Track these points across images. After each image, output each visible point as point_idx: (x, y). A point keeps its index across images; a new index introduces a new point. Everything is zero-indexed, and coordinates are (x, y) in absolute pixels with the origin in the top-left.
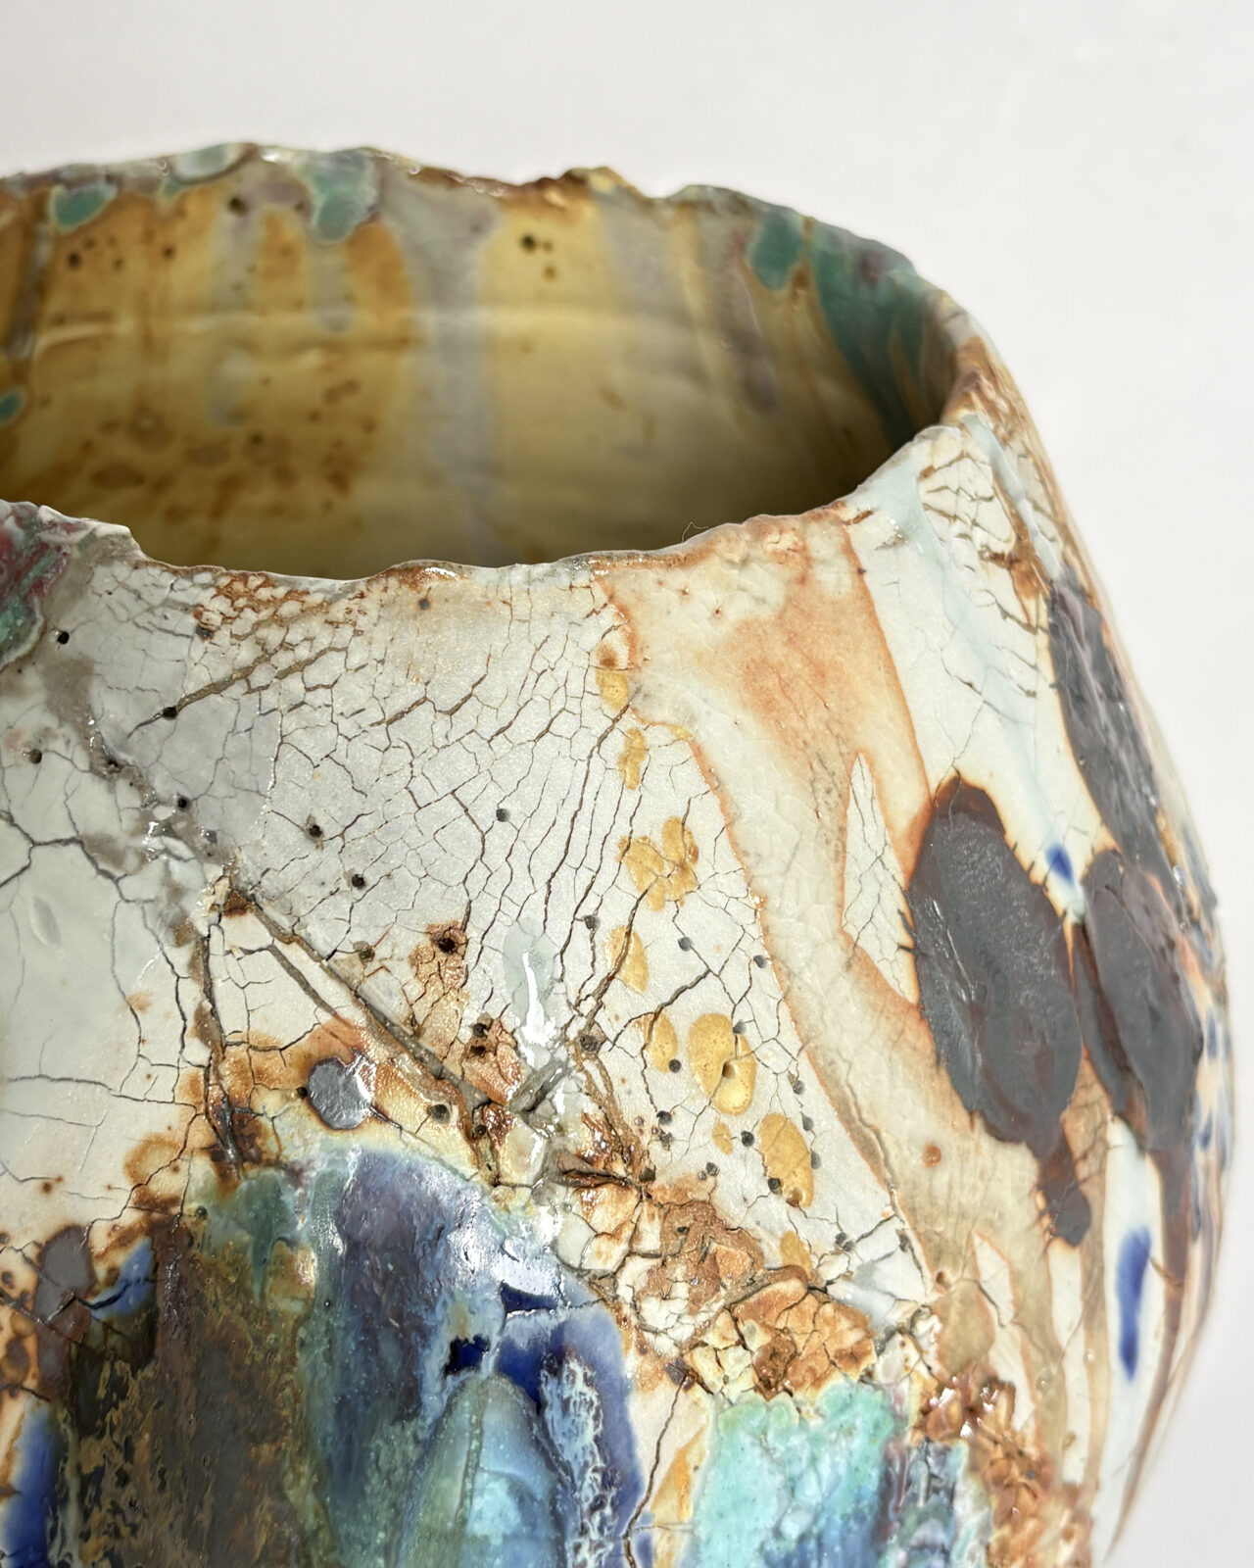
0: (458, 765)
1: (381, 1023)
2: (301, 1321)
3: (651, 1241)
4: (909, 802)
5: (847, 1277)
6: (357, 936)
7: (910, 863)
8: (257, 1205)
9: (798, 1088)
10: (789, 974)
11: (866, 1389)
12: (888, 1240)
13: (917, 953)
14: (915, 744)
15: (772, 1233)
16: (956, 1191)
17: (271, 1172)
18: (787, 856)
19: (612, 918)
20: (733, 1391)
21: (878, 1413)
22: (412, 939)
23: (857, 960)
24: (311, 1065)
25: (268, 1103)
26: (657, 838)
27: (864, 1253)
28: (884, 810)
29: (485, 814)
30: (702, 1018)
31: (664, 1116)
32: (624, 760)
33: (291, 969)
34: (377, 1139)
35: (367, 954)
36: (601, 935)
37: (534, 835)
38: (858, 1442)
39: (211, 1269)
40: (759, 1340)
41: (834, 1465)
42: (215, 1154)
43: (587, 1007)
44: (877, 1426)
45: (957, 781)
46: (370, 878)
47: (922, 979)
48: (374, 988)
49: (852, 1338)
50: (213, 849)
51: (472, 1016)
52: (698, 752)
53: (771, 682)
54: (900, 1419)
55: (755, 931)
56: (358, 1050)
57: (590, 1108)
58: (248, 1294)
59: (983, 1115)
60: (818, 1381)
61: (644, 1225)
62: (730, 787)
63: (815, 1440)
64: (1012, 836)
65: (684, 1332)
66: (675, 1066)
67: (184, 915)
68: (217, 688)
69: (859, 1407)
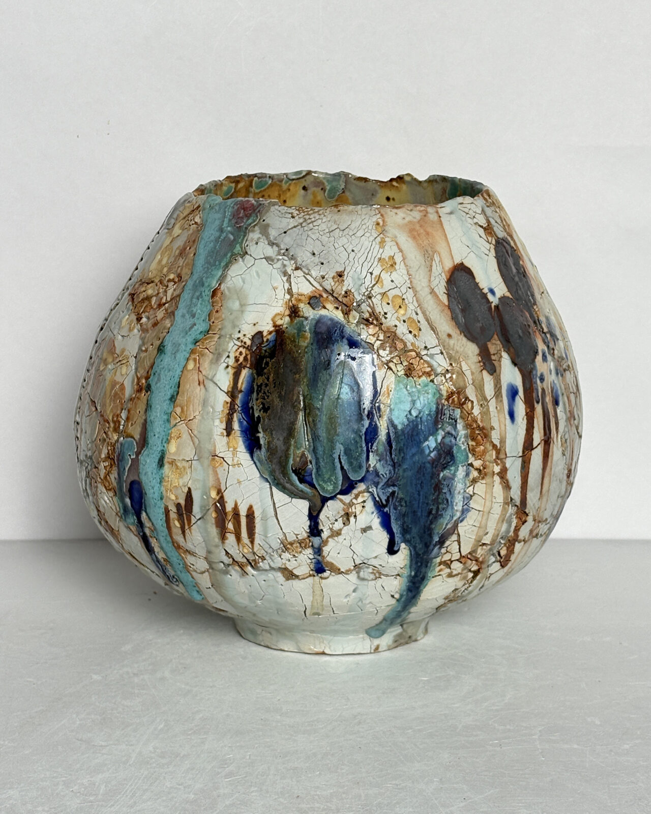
0: (344, 240)
1: (326, 291)
2: (306, 347)
3: (381, 337)
4: (449, 265)
5: (427, 355)
6: (321, 274)
7: (448, 277)
8: (298, 325)
9: (417, 314)
10: (416, 291)
11: (431, 384)
12: (437, 350)
13: (449, 295)
14: (451, 254)
15: (409, 342)
16: (455, 346)
17: (301, 319)
18: (417, 268)
19: (376, 273)
20: (399, 374)
21: (435, 390)
22: (333, 274)
23: (432, 292)
24: (311, 298)
25: (301, 305)
26: (387, 259)
27: (432, 351)
28: (442, 264)
29: (349, 250)
30: (395, 295)
31: (386, 313)
32: (380, 243)
33: (307, 280)
34: (323, 312)
35: (323, 278)
36: (373, 276)
37: (359, 255)
38: (430, 396)
39: (288, 338)
40: (405, 363)
41: (424, 400)
42: (290, 316)
43: (369, 290)
44: (435, 394)
45: (462, 264)
46: (324, 263)
47: (449, 301)
48: (324, 284)
49: (428, 369)
50: (293, 258)
51: (345, 289)
52: (397, 244)
53: (416, 233)
54: (441, 395)
55: (409, 282)
56: (321, 296)
57: (369, 309)
58: (295, 342)
59: (464, 333)
60: (420, 377)
61: (380, 334)
62: (404, 252)
63: (419, 392)
64: (477, 280)
65: (388, 358)
66: (388, 304)
67: (286, 270)
68: (295, 227)
69: (430, 387)
